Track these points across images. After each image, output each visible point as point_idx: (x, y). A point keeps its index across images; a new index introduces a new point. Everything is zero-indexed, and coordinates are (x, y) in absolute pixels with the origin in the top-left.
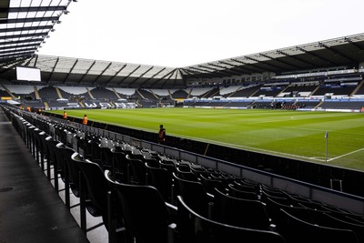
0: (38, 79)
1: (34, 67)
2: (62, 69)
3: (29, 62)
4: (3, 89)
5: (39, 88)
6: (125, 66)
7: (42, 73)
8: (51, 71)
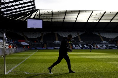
0: (41, 27)
1: (39, 19)
2: (58, 19)
3: (35, 16)
4: (22, 35)
5: (44, 34)
6: (105, 13)
7: (44, 23)
8: (50, 21)
